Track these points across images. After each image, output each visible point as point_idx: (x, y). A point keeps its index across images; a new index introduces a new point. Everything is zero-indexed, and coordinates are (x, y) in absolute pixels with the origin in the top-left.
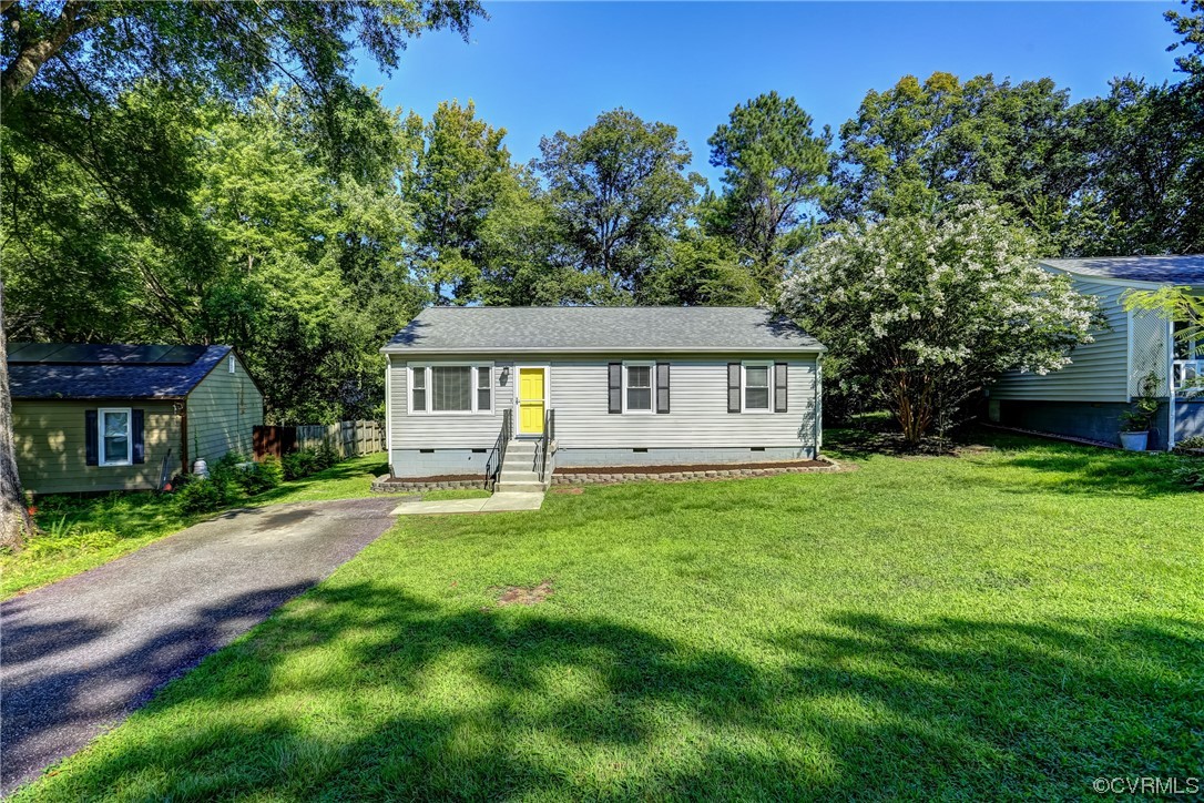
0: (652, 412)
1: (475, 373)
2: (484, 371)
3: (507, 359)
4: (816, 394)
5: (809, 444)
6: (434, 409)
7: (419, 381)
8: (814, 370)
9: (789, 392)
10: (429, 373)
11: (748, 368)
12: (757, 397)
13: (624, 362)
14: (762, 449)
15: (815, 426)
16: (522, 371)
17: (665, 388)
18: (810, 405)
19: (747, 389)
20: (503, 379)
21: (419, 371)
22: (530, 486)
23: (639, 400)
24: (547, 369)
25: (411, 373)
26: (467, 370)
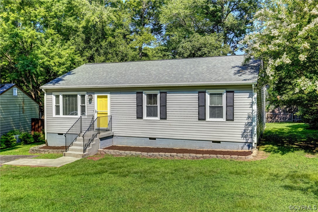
0: (158, 118)
1: (79, 97)
2: (83, 96)
3: (92, 91)
4: (253, 110)
5: (249, 141)
6: (63, 114)
7: (57, 101)
8: (251, 96)
9: (235, 109)
10: (61, 97)
11: (211, 94)
12: (216, 112)
13: (144, 92)
14: (219, 142)
15: (252, 131)
16: (98, 97)
17: (164, 106)
18: (249, 117)
19: (210, 107)
20: (90, 100)
21: (57, 97)
22: (78, 154)
23: (152, 113)
24: (109, 95)
25: (54, 98)
26: (76, 96)
